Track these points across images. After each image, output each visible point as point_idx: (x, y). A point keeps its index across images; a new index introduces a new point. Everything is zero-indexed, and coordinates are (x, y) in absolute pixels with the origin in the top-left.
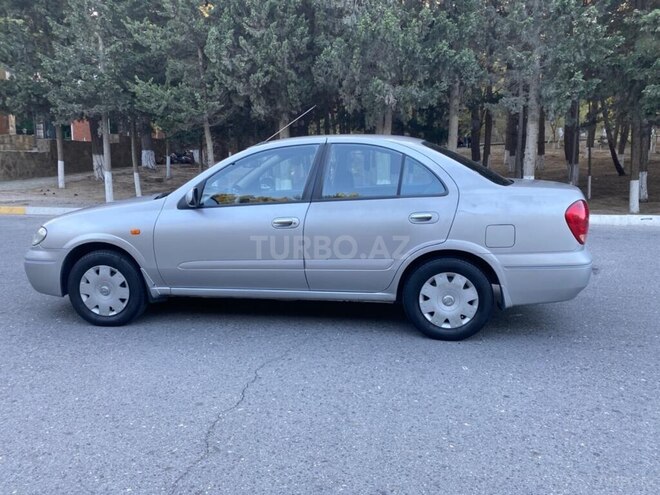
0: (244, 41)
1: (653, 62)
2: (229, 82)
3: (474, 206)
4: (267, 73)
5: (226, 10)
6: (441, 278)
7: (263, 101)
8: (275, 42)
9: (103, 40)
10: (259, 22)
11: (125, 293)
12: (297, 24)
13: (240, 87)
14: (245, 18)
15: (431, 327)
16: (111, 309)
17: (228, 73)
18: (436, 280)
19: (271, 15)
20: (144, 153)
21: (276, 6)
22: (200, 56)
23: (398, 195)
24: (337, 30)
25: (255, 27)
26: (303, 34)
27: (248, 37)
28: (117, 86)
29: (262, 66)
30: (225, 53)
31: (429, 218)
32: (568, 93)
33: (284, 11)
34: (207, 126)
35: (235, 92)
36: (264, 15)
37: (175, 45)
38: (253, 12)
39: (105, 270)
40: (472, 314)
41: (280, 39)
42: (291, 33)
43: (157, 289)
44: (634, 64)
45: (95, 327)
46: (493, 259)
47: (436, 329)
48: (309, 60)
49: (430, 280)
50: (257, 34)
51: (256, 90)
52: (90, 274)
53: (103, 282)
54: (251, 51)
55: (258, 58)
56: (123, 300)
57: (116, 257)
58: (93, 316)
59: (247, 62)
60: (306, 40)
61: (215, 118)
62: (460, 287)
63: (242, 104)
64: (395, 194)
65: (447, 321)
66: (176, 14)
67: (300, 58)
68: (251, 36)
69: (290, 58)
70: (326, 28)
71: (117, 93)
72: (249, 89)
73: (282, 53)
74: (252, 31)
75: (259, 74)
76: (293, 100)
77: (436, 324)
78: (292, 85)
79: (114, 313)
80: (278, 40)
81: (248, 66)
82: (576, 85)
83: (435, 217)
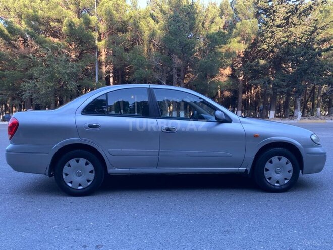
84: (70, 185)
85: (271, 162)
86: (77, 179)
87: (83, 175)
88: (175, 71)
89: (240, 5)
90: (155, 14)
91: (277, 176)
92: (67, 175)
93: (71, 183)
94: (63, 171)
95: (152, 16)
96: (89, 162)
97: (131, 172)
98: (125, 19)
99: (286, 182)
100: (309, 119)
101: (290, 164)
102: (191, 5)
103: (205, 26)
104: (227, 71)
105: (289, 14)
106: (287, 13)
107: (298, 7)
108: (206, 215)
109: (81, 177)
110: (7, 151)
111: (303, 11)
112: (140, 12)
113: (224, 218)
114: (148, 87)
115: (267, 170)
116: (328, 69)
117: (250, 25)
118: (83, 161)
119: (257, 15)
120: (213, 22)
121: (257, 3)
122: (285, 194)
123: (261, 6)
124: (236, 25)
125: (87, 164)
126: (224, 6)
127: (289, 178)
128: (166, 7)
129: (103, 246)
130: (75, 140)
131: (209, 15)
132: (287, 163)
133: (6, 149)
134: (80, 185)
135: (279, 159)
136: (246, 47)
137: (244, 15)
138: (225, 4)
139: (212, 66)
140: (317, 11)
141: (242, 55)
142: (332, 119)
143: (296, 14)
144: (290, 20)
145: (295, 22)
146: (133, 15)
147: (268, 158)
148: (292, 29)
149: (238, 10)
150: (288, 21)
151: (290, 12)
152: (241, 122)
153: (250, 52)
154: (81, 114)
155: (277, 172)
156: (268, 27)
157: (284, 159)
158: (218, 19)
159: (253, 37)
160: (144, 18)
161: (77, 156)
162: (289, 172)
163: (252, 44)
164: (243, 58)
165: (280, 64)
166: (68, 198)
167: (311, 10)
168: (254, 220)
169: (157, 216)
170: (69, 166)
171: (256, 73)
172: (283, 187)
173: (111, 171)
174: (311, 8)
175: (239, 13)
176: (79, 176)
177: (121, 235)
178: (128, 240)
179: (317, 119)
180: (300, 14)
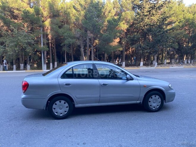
84: (56, 114)
85: (152, 98)
86: (60, 111)
87: (63, 109)
88: (88, 39)
89: (124, 3)
90: (76, 7)
91: (154, 105)
92: (54, 109)
93: (57, 113)
94: (53, 107)
95: (74, 7)
96: (66, 102)
97: (86, 106)
98: (59, 9)
99: (158, 107)
100: (161, 66)
101: (160, 99)
102: (97, 3)
103: (105, 14)
104: (118, 40)
105: (151, 9)
106: (150, 8)
107: (155, 5)
108: (125, 125)
109: (62, 110)
110: (23, 98)
111: (158, 7)
112: (67, 5)
113: (134, 126)
114: (92, 63)
115: (150, 102)
116: (171, 39)
117: (130, 15)
118: (63, 102)
119: (133, 8)
120: (110, 12)
121: (134, 2)
122: (157, 112)
123: (136, 4)
124: (122, 14)
125: (65, 103)
126: (115, 3)
127: (159, 105)
128: (83, 3)
129: (86, 143)
130: (59, 91)
131: (108, 8)
132: (158, 98)
133: (22, 97)
134: (61, 114)
135: (155, 96)
136: (128, 26)
137: (126, 8)
138: (116, 2)
139: (110, 37)
140: (165, 7)
141: (126, 31)
142: (172, 66)
143: (154, 9)
144: (151, 12)
145: (154, 13)
146: (63, 7)
147: (150, 96)
148: (152, 17)
149: (123, 5)
150: (150, 13)
151: (151, 8)
152: (138, 80)
153: (130, 29)
154: (61, 78)
155: (154, 103)
156: (140, 16)
157: (157, 97)
158: (112, 10)
159: (132, 21)
160: (69, 8)
161: (60, 99)
162: (159, 102)
163: (131, 25)
164: (126, 32)
165: (146, 36)
166: (55, 121)
167: (162, 7)
168: (147, 126)
169: (103, 128)
170: (56, 104)
171: (133, 42)
172: (156, 109)
173: (76, 106)
174: (162, 6)
175: (123, 7)
176: (61, 109)
177: (91, 138)
178: (96, 140)
179: (165, 67)
180: (156, 9)
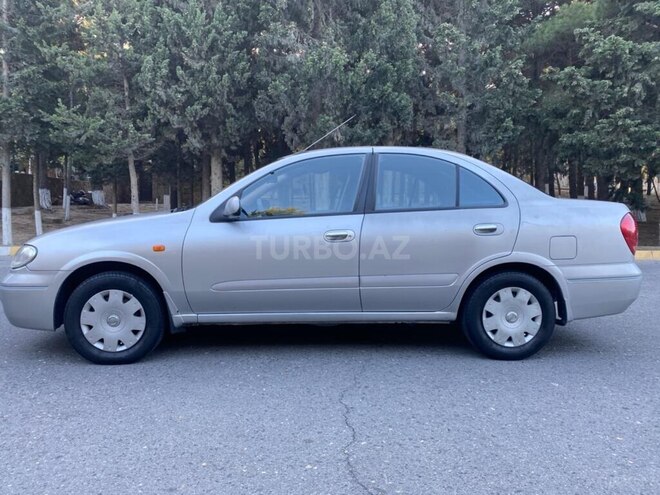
0: (181, 72)
1: (567, 113)
2: (162, 113)
3: (537, 217)
4: (205, 105)
5: (161, 39)
6: (505, 293)
7: (199, 134)
8: (214, 75)
9: (8, 65)
10: (199, 54)
11: (140, 323)
12: (239, 59)
13: (174, 119)
14: (184, 48)
15: (494, 346)
16: (120, 343)
17: (162, 104)
18: (501, 296)
19: (212, 48)
20: (40, 191)
21: (217, 40)
22: (126, 85)
23: (457, 206)
24: (278, 67)
25: (193, 58)
26: (244, 68)
27: (186, 67)
28: (26, 114)
29: (199, 98)
30: (160, 82)
31: (493, 230)
32: (500, 137)
33: (226, 45)
34: (131, 160)
35: (167, 124)
36: (205, 47)
37: (99, 72)
38: (195, 43)
39: (116, 295)
40: (535, 332)
41: (220, 73)
42: (233, 67)
43: (179, 317)
44: (548, 116)
45: (98, 367)
46: (558, 272)
47: (499, 348)
48: (249, 95)
49: (494, 295)
50: (196, 66)
51: (191, 123)
52: (96, 300)
53: (114, 310)
54: (189, 83)
55: (196, 90)
56: (135, 332)
57: (132, 280)
58: (96, 352)
59: (183, 93)
60: (247, 75)
61: (142, 152)
62: (524, 302)
63: (174, 137)
64: (454, 205)
65: (510, 339)
66: (106, 40)
67: (239, 93)
68: (190, 68)
69: (229, 93)
70: (267, 65)
71: (25, 121)
72: (183, 122)
73: (222, 86)
74: (190, 62)
75: (197, 107)
76: (231, 134)
77: (499, 342)
78: (232, 119)
79: (124, 348)
80: (217, 73)
81: (184, 98)
82: (506, 130)
83: (500, 229)
